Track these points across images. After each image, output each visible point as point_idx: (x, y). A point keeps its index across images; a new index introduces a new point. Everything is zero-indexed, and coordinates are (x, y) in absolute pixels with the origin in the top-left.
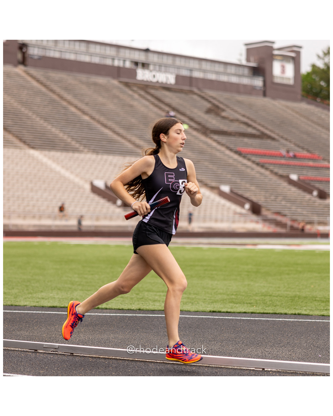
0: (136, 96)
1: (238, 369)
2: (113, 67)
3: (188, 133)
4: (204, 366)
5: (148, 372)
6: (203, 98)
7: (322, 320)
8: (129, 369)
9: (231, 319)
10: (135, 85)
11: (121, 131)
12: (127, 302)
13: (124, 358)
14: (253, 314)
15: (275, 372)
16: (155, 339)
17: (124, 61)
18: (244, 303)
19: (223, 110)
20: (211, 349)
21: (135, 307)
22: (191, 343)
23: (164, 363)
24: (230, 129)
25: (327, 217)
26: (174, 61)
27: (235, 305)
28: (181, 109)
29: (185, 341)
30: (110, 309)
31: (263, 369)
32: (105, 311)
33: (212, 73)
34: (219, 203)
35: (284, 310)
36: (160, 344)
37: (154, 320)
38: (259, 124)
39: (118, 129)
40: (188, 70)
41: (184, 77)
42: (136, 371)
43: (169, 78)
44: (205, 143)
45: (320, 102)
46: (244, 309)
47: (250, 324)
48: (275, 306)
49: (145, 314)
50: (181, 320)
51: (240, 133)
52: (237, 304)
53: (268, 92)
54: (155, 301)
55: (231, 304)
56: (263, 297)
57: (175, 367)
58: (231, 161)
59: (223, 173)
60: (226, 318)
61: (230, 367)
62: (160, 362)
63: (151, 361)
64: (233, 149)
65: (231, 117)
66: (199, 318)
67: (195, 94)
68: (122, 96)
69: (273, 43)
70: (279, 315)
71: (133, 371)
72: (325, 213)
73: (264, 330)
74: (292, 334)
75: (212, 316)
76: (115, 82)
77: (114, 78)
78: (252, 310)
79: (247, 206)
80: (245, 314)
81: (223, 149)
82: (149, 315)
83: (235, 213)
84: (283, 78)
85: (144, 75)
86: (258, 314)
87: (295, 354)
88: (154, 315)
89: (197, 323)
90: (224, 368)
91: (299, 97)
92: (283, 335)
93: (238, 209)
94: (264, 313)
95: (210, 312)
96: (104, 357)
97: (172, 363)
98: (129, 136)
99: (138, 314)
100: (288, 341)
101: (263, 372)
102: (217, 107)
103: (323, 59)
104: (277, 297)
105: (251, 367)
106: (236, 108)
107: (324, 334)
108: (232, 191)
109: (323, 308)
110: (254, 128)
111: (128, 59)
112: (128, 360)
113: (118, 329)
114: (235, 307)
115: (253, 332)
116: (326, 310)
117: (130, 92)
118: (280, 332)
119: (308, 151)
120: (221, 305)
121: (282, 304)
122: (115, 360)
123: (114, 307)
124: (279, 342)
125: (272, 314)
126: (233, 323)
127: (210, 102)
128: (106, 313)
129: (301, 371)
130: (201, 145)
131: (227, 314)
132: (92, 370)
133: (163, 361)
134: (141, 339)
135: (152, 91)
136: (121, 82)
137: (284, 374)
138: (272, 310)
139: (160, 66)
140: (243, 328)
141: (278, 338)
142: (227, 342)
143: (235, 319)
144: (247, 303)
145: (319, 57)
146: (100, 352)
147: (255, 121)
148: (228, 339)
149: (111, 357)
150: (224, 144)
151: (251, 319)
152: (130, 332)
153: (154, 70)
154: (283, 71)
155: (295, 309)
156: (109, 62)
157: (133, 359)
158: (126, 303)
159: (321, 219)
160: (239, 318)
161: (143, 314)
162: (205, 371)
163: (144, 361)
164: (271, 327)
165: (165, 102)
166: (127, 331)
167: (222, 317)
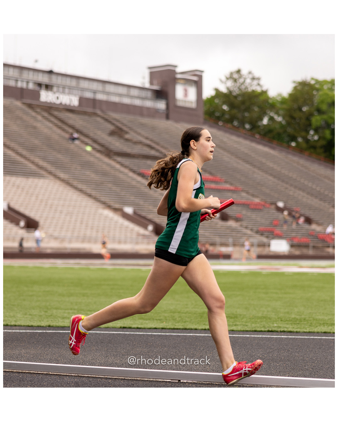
0: (39, 118)
1: (154, 381)
2: (16, 88)
3: (92, 155)
4: (120, 379)
5: (64, 385)
6: (106, 120)
7: (232, 334)
8: (44, 382)
9: (142, 334)
10: (38, 106)
11: (24, 153)
12: (35, 319)
13: (38, 371)
14: (163, 330)
15: (191, 383)
16: (67, 354)
17: (28, 82)
18: (153, 319)
19: (127, 133)
20: (125, 363)
21: (44, 324)
22: (104, 358)
23: (79, 376)
24: (133, 152)
25: (228, 238)
26: (78, 83)
27: (145, 321)
28: (85, 131)
29: (98, 356)
30: (19, 326)
31: (179, 381)
32: (14, 328)
33: (116, 96)
34: (122, 225)
35: (194, 326)
36: (73, 358)
37: (65, 336)
38: (163, 147)
39: (20, 150)
40: (92, 92)
41: (88, 100)
42: (51, 384)
43: (72, 100)
44: (109, 165)
45: (222, 125)
46: (154, 325)
47: (161, 339)
48: (185, 322)
49: (55, 330)
50: (92, 336)
51: (144, 155)
52: (147, 320)
53: (171, 115)
54: (64, 318)
55: (141, 321)
56: (172, 314)
57: (91, 379)
58: (134, 183)
59: (126, 195)
60: (138, 333)
61: (146, 379)
62: (74, 376)
63: (65, 374)
64: (136, 171)
65: (134, 139)
66: (110, 334)
67: (98, 116)
68: (25, 117)
69: (176, 66)
70: (189, 331)
71: (48, 385)
72: (227, 235)
73: (176, 345)
74: (204, 348)
75: (123, 332)
76: (18, 103)
77: (17, 99)
78: (161, 326)
79: (150, 228)
80: (155, 330)
81: (126, 171)
82: (59, 331)
83: (139, 234)
84: (185, 101)
85: (47, 96)
86: (168, 330)
87: (209, 366)
88: (64, 332)
89: (108, 339)
90: (139, 380)
91: (202, 120)
92: (195, 349)
93: (142, 231)
94: (174, 329)
95: (121, 328)
96: (17, 371)
97: (88, 377)
98: (32, 158)
99: (48, 330)
100: (201, 355)
101: (179, 384)
102: (121, 129)
103: (225, 83)
104: (185, 313)
105: (166, 379)
106: (139, 130)
107: (236, 348)
108: (135, 213)
109: (231, 324)
110: (157, 151)
111: (32, 80)
112: (42, 374)
113: (29, 345)
114: (145, 323)
115: (166, 346)
116: (235, 325)
117: (33, 114)
118: (192, 346)
119: (210, 173)
120: (130, 321)
121: (192, 320)
122: (29, 374)
123: (23, 324)
124: (192, 356)
125: (182, 329)
126: (145, 339)
127: (113, 124)
128: (15, 330)
129: (217, 382)
130: (105, 167)
131: (138, 329)
132: (7, 383)
133: (77, 374)
134: (54, 354)
135: (56, 113)
136: (24, 103)
137: (200, 385)
138: (182, 326)
139: (64, 88)
140: (154, 343)
141: (191, 352)
142: (140, 356)
143: (146, 334)
144: (156, 320)
145: (221, 81)
146: (13, 366)
147: (158, 144)
148: (141, 354)
149: (25, 371)
150: (127, 166)
151: (162, 334)
152: (41, 348)
153: (58, 91)
154: (186, 95)
155: (204, 324)
156: (12, 83)
157: (47, 373)
158: (35, 321)
159: (223, 240)
160: (150, 334)
161: (53, 330)
162: (121, 384)
163: (58, 375)
164: (182, 342)
165: (69, 124)
166: (38, 347)
167: (133, 333)
